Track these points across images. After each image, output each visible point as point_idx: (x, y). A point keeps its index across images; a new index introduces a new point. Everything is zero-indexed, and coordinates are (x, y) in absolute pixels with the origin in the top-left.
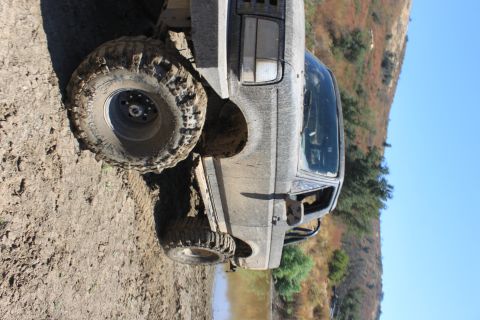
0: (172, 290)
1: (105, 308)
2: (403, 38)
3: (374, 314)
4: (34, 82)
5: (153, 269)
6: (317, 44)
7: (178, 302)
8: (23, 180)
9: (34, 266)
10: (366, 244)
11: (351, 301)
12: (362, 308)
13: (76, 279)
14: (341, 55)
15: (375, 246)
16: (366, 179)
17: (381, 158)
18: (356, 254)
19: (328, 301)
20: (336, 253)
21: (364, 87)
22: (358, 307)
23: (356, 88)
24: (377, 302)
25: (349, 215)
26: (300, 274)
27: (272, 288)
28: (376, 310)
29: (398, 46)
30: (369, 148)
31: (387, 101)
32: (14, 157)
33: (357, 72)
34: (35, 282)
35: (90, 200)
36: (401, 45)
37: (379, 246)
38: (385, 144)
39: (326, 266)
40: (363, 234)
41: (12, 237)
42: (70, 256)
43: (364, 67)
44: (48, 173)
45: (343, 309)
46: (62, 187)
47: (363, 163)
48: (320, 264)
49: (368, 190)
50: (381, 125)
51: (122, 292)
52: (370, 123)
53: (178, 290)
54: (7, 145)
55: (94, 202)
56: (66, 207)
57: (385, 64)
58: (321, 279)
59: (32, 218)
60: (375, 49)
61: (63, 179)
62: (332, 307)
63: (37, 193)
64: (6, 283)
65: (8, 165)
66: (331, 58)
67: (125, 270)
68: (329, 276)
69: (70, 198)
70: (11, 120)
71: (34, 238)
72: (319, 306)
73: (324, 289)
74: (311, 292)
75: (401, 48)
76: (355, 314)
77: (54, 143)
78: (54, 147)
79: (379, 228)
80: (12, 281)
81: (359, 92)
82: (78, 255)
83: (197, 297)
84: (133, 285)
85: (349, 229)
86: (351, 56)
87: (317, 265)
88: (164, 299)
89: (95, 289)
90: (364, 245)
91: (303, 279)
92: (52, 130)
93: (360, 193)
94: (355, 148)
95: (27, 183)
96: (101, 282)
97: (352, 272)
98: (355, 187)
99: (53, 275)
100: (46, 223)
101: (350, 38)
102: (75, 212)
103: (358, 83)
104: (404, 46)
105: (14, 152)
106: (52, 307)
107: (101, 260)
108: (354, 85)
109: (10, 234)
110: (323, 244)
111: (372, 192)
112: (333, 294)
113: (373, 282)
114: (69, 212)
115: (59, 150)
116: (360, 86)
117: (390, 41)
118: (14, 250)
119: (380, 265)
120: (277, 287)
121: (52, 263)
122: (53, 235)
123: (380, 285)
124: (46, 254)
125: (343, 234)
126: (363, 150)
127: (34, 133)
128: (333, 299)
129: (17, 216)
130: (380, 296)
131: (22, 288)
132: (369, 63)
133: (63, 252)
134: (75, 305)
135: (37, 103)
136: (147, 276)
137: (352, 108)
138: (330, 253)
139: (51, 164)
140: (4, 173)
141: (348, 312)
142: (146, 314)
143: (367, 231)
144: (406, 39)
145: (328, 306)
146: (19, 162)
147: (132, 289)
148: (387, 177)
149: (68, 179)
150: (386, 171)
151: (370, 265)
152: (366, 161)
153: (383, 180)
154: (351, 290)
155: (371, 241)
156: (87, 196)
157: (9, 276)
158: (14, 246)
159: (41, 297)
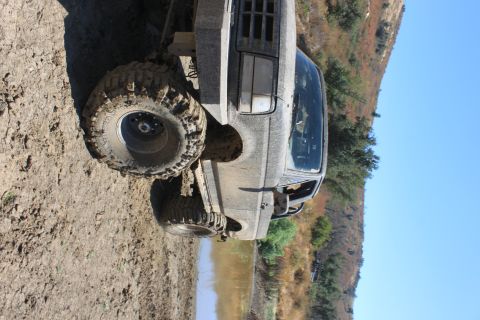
0: (161, 253)
1: (100, 272)
2: (400, 7)
3: (353, 279)
4: (40, 63)
5: (144, 235)
6: (312, 10)
7: (166, 265)
8: (30, 157)
9: (39, 235)
10: (349, 212)
11: (331, 266)
12: (342, 272)
13: (75, 246)
14: (336, 23)
15: (358, 214)
16: (354, 149)
17: (369, 129)
18: (339, 221)
19: (309, 265)
20: (319, 219)
21: (357, 56)
22: (338, 272)
23: (349, 57)
24: (356, 268)
25: (334, 183)
26: (283, 238)
27: (255, 251)
28: (355, 275)
29: (394, 16)
30: (358, 118)
31: (379, 71)
32: (21, 136)
33: (351, 40)
34: (40, 249)
35: (89, 173)
36: (398, 15)
37: (362, 214)
38: (374, 114)
39: (310, 232)
40: (347, 202)
41: (20, 209)
42: (70, 226)
43: (358, 36)
44: (52, 149)
45: (323, 273)
46: (64, 161)
47: (350, 132)
48: (303, 230)
49: (354, 160)
50: (372, 95)
51: (116, 257)
52: (360, 93)
53: (167, 254)
54: (16, 124)
55: (93, 175)
56: (67, 180)
57: (380, 33)
58: (303, 244)
59: (37, 192)
60: (370, 18)
61: (65, 154)
62: (313, 271)
63: (42, 168)
64: (16, 250)
65: (16, 143)
66: (326, 26)
67: (119, 236)
68: (311, 242)
69: (71, 172)
70: (18, 101)
71: (39, 210)
72: (300, 270)
73: (306, 253)
74: (293, 257)
75: (397, 17)
76: (334, 278)
77: (57, 121)
78: (58, 124)
79: (363, 196)
80: (20, 249)
81: (352, 61)
82: (78, 224)
83: (184, 261)
84: (126, 250)
85: (334, 197)
86: (346, 25)
87: (300, 231)
88: (153, 263)
89: (92, 254)
90: (347, 212)
91: (286, 243)
92: (56, 108)
93: (346, 162)
94: (344, 117)
95: (33, 159)
96: (97, 248)
97: (334, 238)
98: (341, 156)
99: (56, 243)
100: (49, 196)
101: (346, 6)
102: (75, 185)
103: (351, 51)
104: (400, 16)
105: (21, 131)
106: (55, 272)
107: (98, 227)
108: (347, 54)
109: (19, 207)
110: (307, 210)
111: (358, 162)
112: (314, 259)
113: (354, 248)
114: (70, 186)
115: (62, 127)
116: (353, 55)
117: (387, 10)
118: (22, 222)
119: (362, 233)
120: (260, 250)
121: (55, 232)
122: (56, 206)
123: (360, 251)
124: (49, 224)
125: (327, 201)
126: (352, 120)
127: (39, 112)
128: (314, 264)
129: (24, 190)
130: (360, 262)
131: (30, 255)
132: (363, 32)
133: (65, 221)
134: (75, 269)
135: (42, 83)
136: (139, 241)
137: (343, 78)
138: (313, 219)
139: (54, 140)
140: (13, 151)
141: (328, 276)
142: (137, 276)
143: (350, 200)
144: (403, 9)
145: (308, 270)
146: (26, 140)
147: (125, 255)
148: (373, 148)
149: (70, 154)
150: (373, 142)
151: (352, 232)
152: (354, 131)
153: (370, 151)
154: (333, 255)
155: (354, 209)
156: (86, 169)
157: (18, 244)
158: (22, 218)
159: (45, 263)
